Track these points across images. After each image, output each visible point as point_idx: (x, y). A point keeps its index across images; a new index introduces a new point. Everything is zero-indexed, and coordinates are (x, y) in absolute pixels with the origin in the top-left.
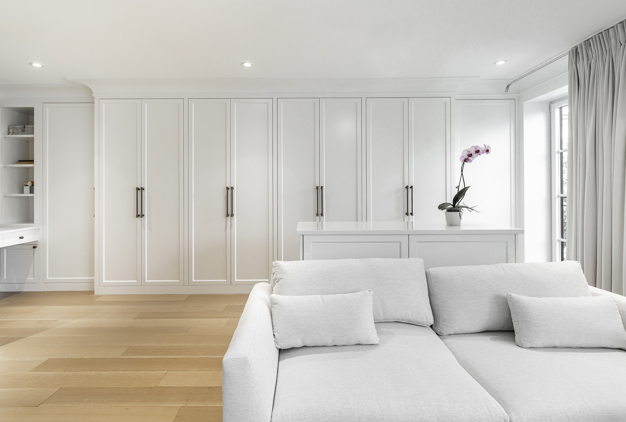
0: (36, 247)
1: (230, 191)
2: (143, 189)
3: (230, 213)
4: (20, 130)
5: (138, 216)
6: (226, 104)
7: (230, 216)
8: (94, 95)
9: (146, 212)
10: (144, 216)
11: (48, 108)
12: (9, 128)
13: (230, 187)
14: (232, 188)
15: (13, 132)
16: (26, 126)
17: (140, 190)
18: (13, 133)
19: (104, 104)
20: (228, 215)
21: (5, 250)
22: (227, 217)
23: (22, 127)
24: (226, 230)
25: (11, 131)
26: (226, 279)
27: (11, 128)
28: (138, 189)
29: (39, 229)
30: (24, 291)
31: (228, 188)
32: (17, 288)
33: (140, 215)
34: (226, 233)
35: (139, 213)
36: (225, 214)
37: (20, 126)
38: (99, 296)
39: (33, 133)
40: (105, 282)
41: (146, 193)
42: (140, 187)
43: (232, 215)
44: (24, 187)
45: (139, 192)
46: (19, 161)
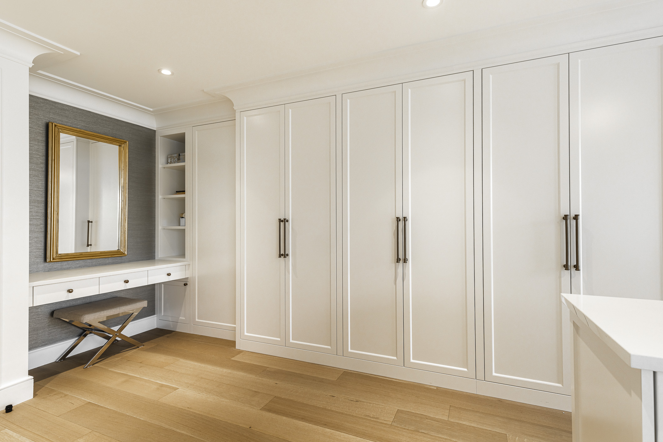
0: (187, 284)
1: (401, 224)
2: (287, 221)
3: (401, 256)
4: (176, 159)
5: (280, 255)
6: (395, 94)
7: (401, 262)
8: (235, 108)
9: (290, 251)
10: (288, 256)
11: (197, 132)
12: (168, 158)
13: (401, 218)
14: (405, 219)
15: (171, 161)
16: (180, 154)
17: (283, 221)
18: (171, 163)
19: (245, 118)
20: (398, 260)
21: (163, 285)
22: (397, 262)
23: (177, 155)
24: (396, 281)
25: (169, 161)
26: (397, 355)
27: (169, 158)
28: (280, 221)
29: (189, 265)
30: (177, 330)
31: (398, 219)
32: (172, 327)
33: (283, 255)
34: (396, 286)
35: (282, 252)
36: (394, 258)
37: (176, 155)
38: (240, 352)
39: (184, 161)
40: (246, 335)
41: (290, 226)
42: (282, 219)
43: (405, 261)
44: (181, 219)
45: (282, 224)
46: (177, 192)
